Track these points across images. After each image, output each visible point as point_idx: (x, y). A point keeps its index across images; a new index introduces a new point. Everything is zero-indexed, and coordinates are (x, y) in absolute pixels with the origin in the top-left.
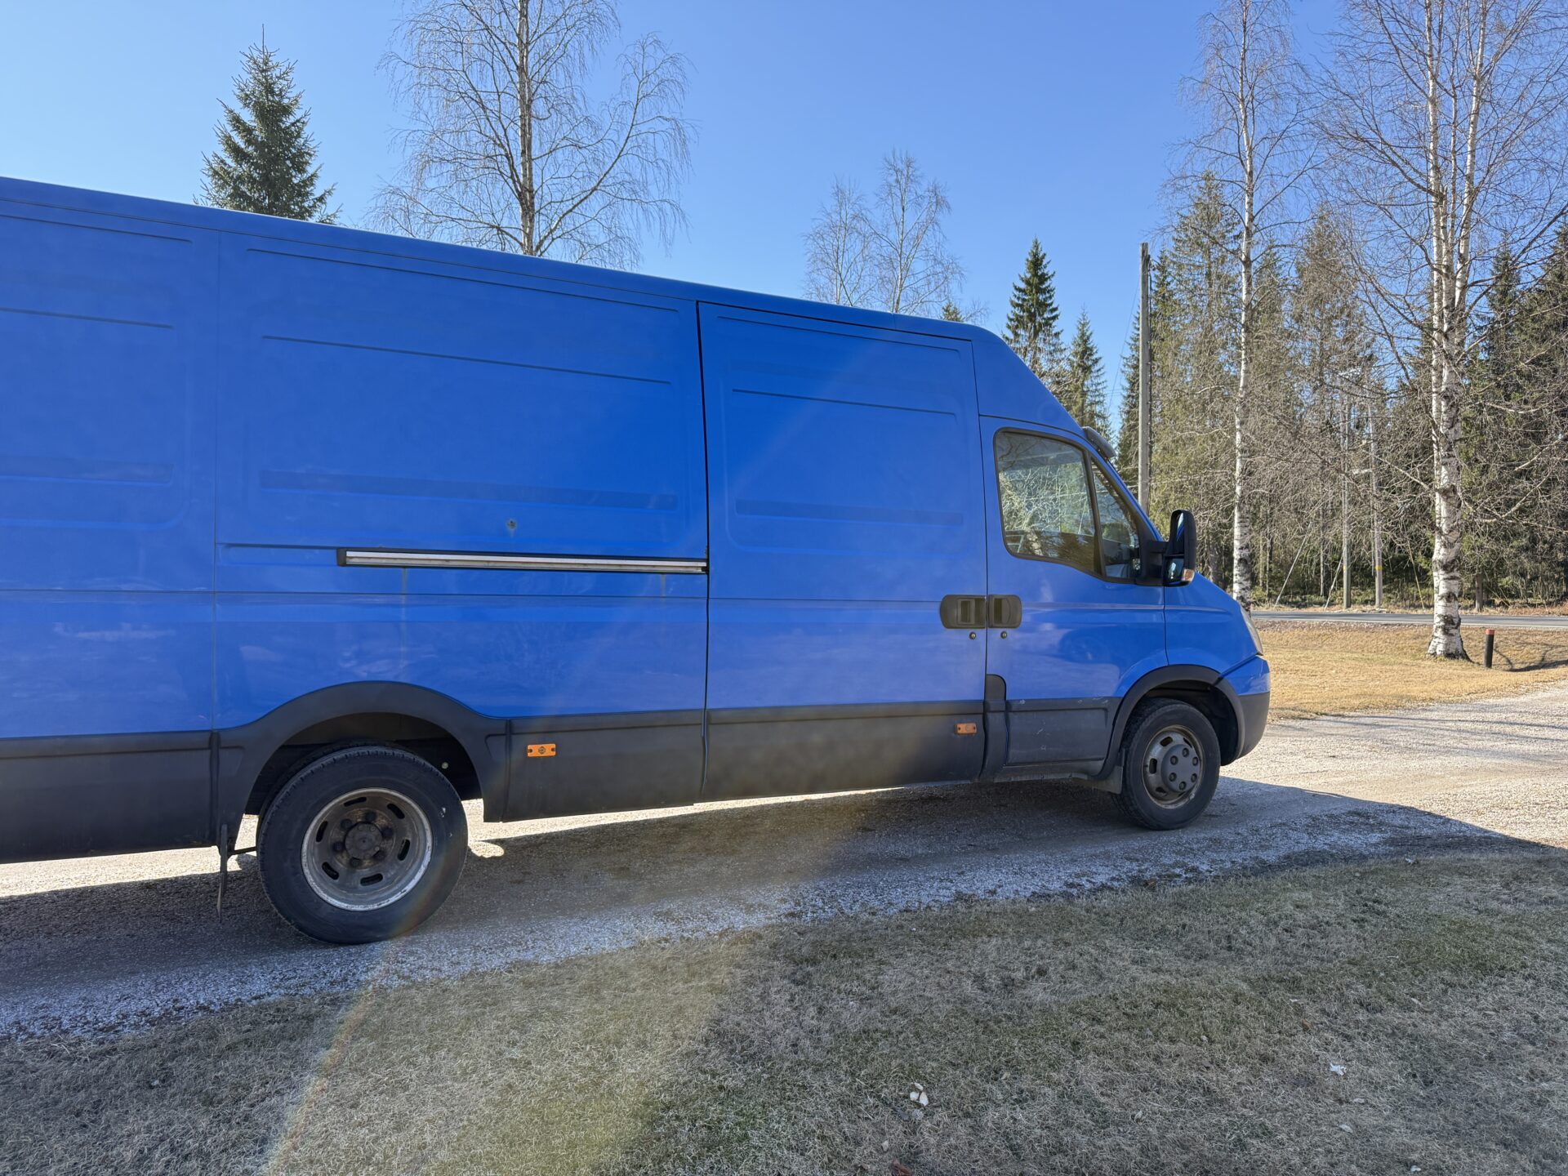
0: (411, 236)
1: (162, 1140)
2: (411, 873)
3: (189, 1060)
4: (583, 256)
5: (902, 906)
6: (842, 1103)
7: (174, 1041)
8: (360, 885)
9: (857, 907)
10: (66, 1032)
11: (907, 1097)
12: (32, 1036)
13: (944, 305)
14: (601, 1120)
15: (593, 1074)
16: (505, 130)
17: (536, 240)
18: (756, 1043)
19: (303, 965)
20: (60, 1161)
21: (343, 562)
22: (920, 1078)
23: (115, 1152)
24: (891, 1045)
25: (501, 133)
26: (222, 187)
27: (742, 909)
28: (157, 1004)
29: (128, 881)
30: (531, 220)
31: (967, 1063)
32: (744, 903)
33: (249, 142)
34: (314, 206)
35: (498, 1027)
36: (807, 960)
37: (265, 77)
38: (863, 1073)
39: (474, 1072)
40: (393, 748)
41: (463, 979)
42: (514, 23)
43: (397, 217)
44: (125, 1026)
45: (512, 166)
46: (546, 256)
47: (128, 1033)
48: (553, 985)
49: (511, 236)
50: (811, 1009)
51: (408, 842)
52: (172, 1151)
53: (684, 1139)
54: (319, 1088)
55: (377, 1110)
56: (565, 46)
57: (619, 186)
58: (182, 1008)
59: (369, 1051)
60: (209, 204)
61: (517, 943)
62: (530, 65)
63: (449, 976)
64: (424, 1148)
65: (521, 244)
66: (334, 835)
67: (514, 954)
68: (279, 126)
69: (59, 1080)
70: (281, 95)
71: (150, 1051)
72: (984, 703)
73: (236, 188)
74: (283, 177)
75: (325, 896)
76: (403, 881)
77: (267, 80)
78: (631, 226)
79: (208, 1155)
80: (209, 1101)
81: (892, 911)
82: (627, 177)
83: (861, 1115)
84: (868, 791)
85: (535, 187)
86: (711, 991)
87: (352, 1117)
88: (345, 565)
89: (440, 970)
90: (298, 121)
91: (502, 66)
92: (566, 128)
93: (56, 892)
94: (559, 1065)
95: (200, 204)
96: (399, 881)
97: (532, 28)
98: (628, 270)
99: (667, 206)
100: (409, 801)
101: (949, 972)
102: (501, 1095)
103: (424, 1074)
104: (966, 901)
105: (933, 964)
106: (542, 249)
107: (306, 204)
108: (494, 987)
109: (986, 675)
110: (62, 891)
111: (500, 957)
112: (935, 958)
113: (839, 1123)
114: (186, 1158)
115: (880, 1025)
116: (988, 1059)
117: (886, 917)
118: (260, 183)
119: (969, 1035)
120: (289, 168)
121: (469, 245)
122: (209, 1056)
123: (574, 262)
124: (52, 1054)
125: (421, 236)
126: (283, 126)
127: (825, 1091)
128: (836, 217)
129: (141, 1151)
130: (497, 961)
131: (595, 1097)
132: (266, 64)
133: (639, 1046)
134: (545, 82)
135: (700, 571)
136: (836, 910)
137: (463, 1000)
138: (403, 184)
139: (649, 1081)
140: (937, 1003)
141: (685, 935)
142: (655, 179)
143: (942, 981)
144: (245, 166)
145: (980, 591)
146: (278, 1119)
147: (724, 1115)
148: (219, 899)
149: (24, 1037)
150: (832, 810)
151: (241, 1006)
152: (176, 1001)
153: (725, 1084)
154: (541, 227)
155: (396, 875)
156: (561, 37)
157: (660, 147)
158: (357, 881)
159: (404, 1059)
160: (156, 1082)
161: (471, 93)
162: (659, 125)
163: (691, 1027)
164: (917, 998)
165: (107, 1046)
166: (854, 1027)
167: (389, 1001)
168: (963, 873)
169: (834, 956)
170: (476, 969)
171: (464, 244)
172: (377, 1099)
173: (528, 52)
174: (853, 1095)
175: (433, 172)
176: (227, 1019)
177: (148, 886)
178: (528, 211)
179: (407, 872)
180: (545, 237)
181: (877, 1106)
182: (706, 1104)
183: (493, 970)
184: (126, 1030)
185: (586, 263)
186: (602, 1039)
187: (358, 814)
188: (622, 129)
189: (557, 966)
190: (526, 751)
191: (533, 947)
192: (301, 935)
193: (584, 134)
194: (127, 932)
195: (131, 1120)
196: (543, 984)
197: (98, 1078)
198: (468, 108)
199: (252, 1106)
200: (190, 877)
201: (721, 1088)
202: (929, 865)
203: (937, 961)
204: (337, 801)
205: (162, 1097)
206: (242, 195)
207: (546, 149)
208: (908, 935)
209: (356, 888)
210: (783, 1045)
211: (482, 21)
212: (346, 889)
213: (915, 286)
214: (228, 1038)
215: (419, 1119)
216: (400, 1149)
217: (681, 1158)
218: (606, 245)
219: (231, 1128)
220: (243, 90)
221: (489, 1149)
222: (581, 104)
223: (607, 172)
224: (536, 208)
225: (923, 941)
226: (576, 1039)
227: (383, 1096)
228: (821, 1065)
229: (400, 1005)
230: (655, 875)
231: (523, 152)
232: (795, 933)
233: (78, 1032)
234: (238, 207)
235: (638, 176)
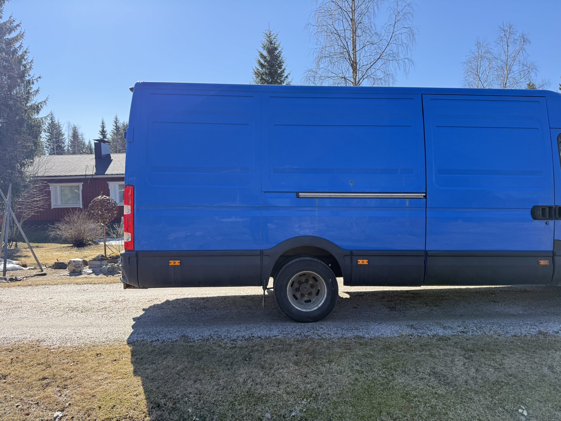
0: (315, 85)
1: (250, 377)
2: (320, 300)
3: (256, 354)
4: (374, 83)
5: (513, 334)
6: (488, 408)
7: (252, 347)
8: (304, 303)
9: (492, 332)
10: (223, 339)
11: (518, 411)
12: (214, 339)
13: (528, 83)
14: (390, 397)
15: (386, 380)
16: (347, 43)
17: (357, 80)
18: (450, 379)
19: (288, 327)
20: (223, 378)
21: (298, 197)
22: (524, 404)
23: (237, 379)
24: (509, 389)
25: (346, 44)
26: (258, 77)
27: (441, 328)
28: (247, 334)
29: (237, 295)
30: (356, 73)
31: (546, 401)
32: (442, 325)
33: (265, 61)
34: (285, 79)
35: (352, 357)
36: (470, 350)
37: (270, 39)
38: (497, 397)
39: (344, 372)
40: (314, 258)
41: (339, 339)
42: (350, 4)
43: (311, 79)
44: (238, 340)
45: (349, 55)
46: (361, 85)
47: (239, 343)
48: (370, 346)
49: (349, 80)
50: (473, 369)
51: (319, 290)
52: (253, 381)
53: (422, 409)
54: (294, 369)
55: (313, 379)
56: (368, 8)
57: (388, 56)
58: (254, 336)
59: (310, 359)
60: (254, 84)
61: (357, 329)
62: (355, 18)
63: (334, 338)
64: (329, 395)
65: (352, 82)
66: (296, 285)
67: (356, 333)
68: (274, 54)
69: (222, 354)
70: (274, 44)
71: (246, 349)
72: (553, 252)
73: (262, 77)
74: (275, 71)
75: (294, 305)
76: (318, 303)
77: (270, 40)
78: (393, 70)
79: (263, 384)
80: (263, 368)
81: (508, 335)
82: (391, 52)
83: (496, 414)
84: (496, 286)
85: (357, 61)
86: (430, 357)
87: (305, 381)
88: (299, 197)
89: (331, 335)
90: (279, 52)
91: (346, 20)
92: (368, 38)
93: (219, 297)
94: (373, 374)
95: (252, 84)
96: (316, 303)
97: (356, 4)
98: (391, 86)
99: (406, 60)
100: (319, 276)
101: (536, 363)
102: (354, 381)
103: (328, 370)
104: (544, 335)
105: (528, 359)
106: (360, 83)
107: (282, 79)
108: (350, 343)
109: (554, 240)
110: (220, 296)
111: (351, 333)
112: (529, 356)
113: (486, 415)
114: (257, 384)
115: (504, 380)
116: (556, 401)
117: (505, 337)
118: (269, 74)
119: (546, 390)
120: (277, 68)
121: (334, 86)
122: (262, 353)
123: (371, 86)
124: (220, 346)
125: (319, 85)
126: (275, 54)
127: (480, 402)
128: (476, 54)
129: (244, 380)
130: (350, 335)
131: (387, 388)
132: (270, 35)
133: (403, 372)
134: (361, 23)
135: (423, 197)
136: (482, 332)
137: (339, 346)
138: (313, 67)
139: (407, 386)
140: (531, 375)
141: (419, 334)
142: (402, 51)
143: (533, 366)
144: (264, 69)
145: (552, 204)
146: (283, 377)
147: (437, 404)
148: (263, 303)
149: (212, 340)
150: (479, 293)
151: (270, 338)
152: (252, 334)
153: (438, 392)
154: (359, 75)
155: (315, 300)
156: (367, 5)
157: (404, 38)
158: (303, 302)
159: (321, 363)
160: (247, 359)
161: (335, 32)
162: (403, 31)
163: (423, 368)
164: (521, 372)
165: (234, 345)
166: (493, 379)
167: (315, 343)
168: (542, 323)
169: (482, 350)
170: (343, 336)
171: (333, 85)
172: (313, 376)
173: (355, 13)
174: (492, 405)
175: (323, 62)
176: (266, 342)
177: (243, 297)
178: (355, 70)
179: (319, 300)
180: (361, 79)
181: (503, 412)
182: (430, 398)
183: (349, 337)
184: (239, 341)
185: (376, 86)
186: (389, 368)
187: (303, 279)
188: (389, 35)
189: (371, 339)
190: (357, 262)
191: (362, 331)
192: (287, 317)
193: (375, 39)
194: (238, 311)
195: (241, 369)
196: (367, 345)
197: (232, 355)
198: (334, 37)
199: (275, 371)
200: (254, 295)
201: (436, 393)
202: (525, 318)
203: (530, 358)
204: (297, 274)
205: (249, 364)
206: (264, 79)
207: (362, 46)
208: (516, 346)
209: (303, 304)
210: (461, 381)
211: (339, 6)
212: (300, 304)
213: (514, 77)
214: (267, 348)
215: (327, 385)
216: (321, 394)
217: (421, 417)
218: (383, 78)
219: (269, 377)
220: (263, 45)
221: (350, 399)
222: (374, 29)
223: (384, 51)
224: (358, 68)
225: (524, 349)
226: (379, 366)
227: (314, 375)
228: (478, 391)
229: (319, 345)
230: (406, 311)
231: (353, 49)
232: (465, 339)
233: (226, 340)
234: (262, 83)
235: (395, 51)
